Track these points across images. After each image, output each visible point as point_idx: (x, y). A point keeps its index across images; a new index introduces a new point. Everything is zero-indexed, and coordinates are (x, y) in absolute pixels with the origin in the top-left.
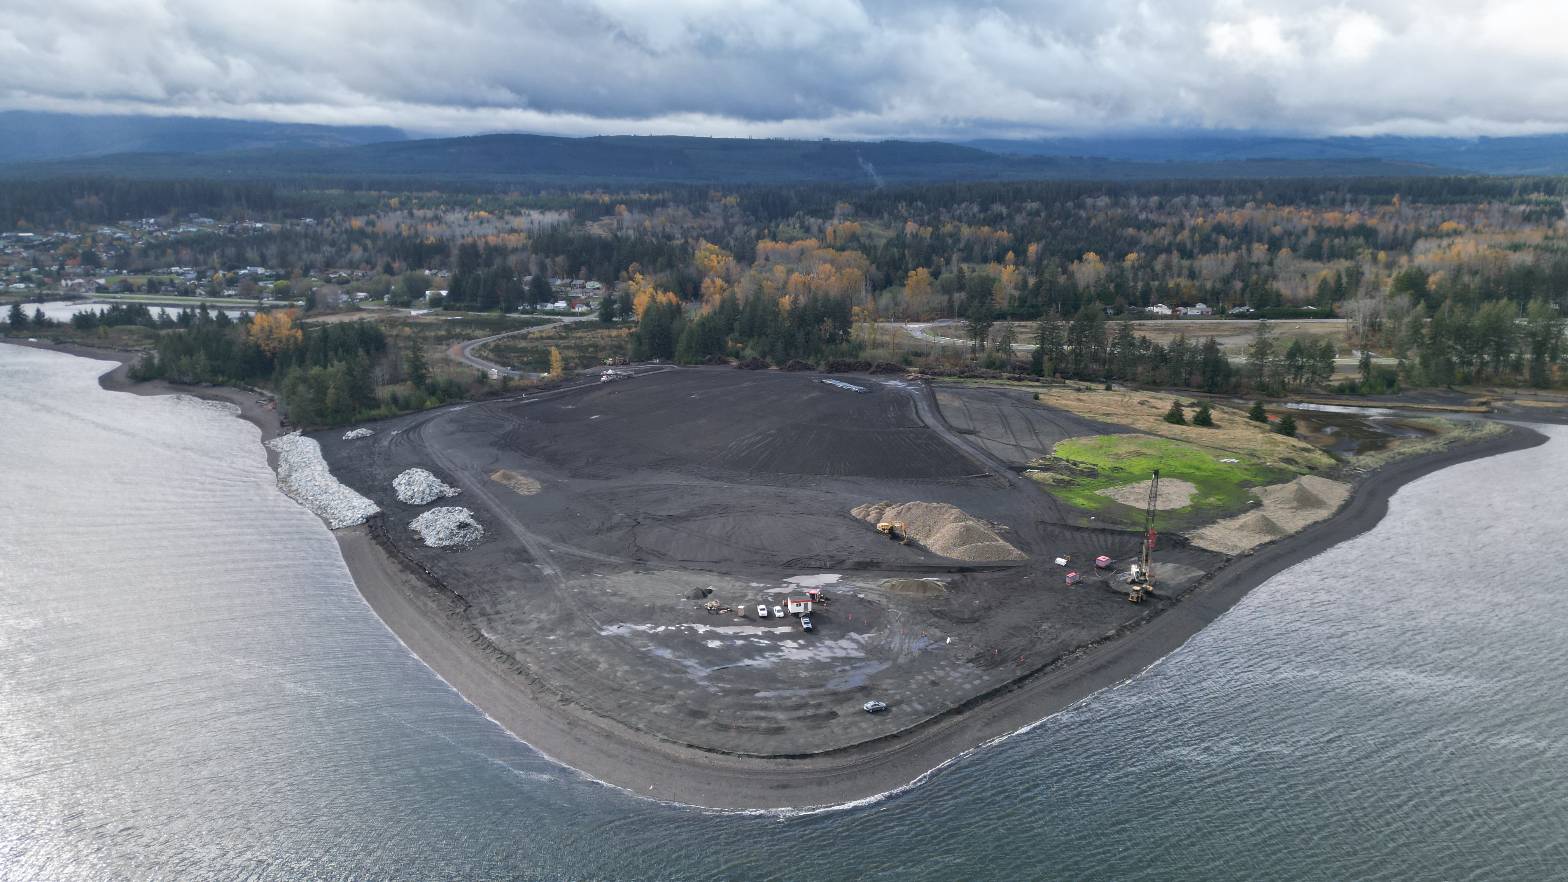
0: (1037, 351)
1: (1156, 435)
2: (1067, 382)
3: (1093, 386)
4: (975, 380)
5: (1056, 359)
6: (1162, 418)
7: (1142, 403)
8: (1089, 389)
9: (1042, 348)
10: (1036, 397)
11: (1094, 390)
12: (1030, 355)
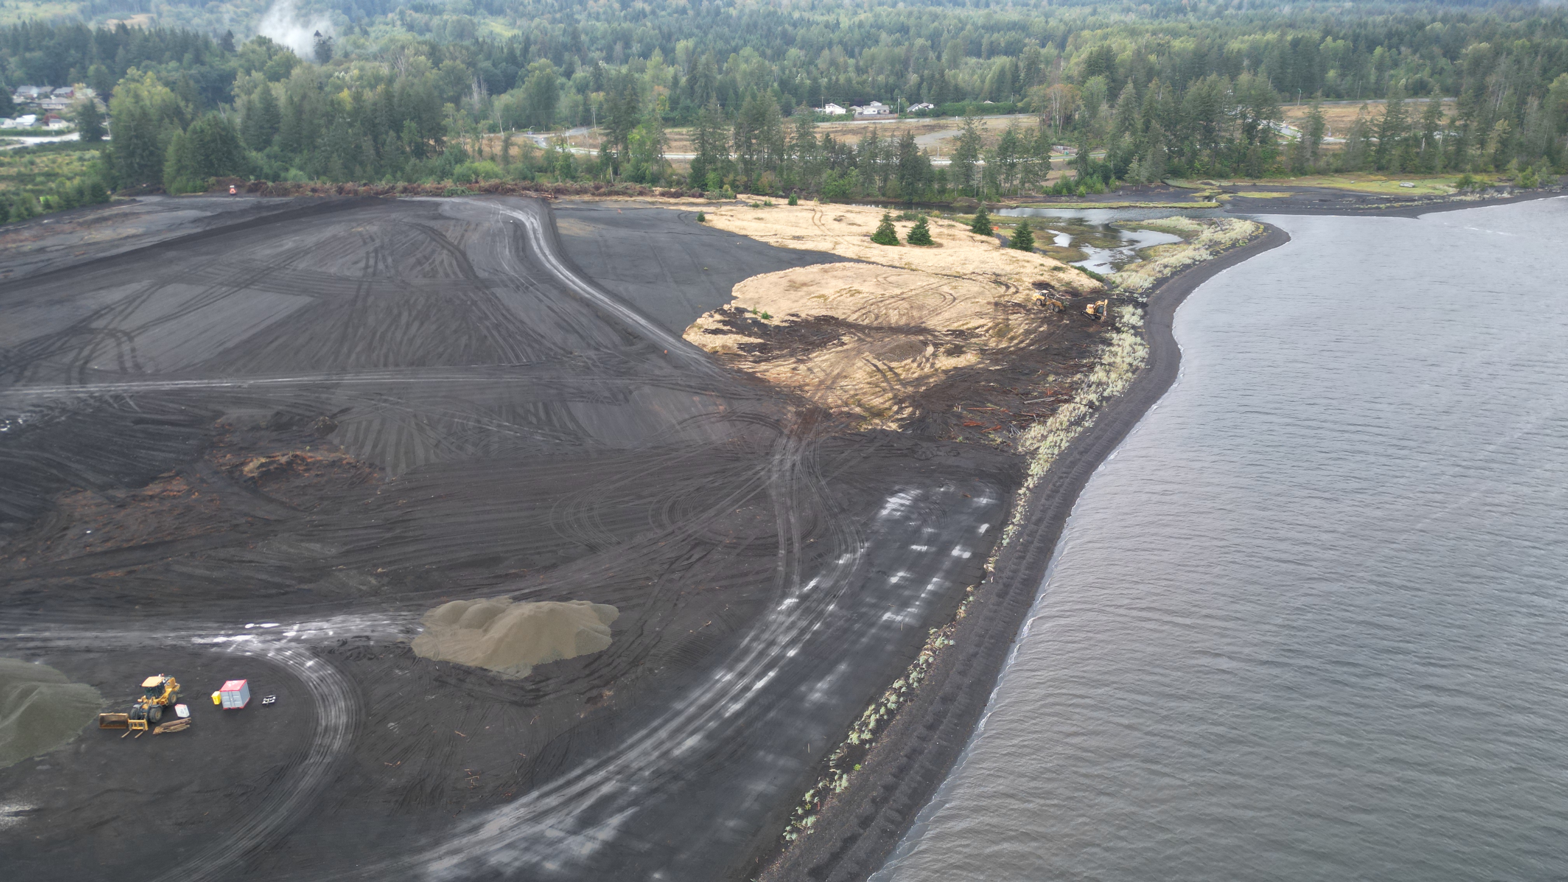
0: (697, 160)
1: (869, 263)
2: (739, 196)
3: (773, 200)
4: (615, 198)
5: (722, 168)
6: (868, 239)
7: (839, 220)
8: (768, 205)
9: (704, 155)
10: (701, 218)
11: (776, 206)
12: (688, 166)
